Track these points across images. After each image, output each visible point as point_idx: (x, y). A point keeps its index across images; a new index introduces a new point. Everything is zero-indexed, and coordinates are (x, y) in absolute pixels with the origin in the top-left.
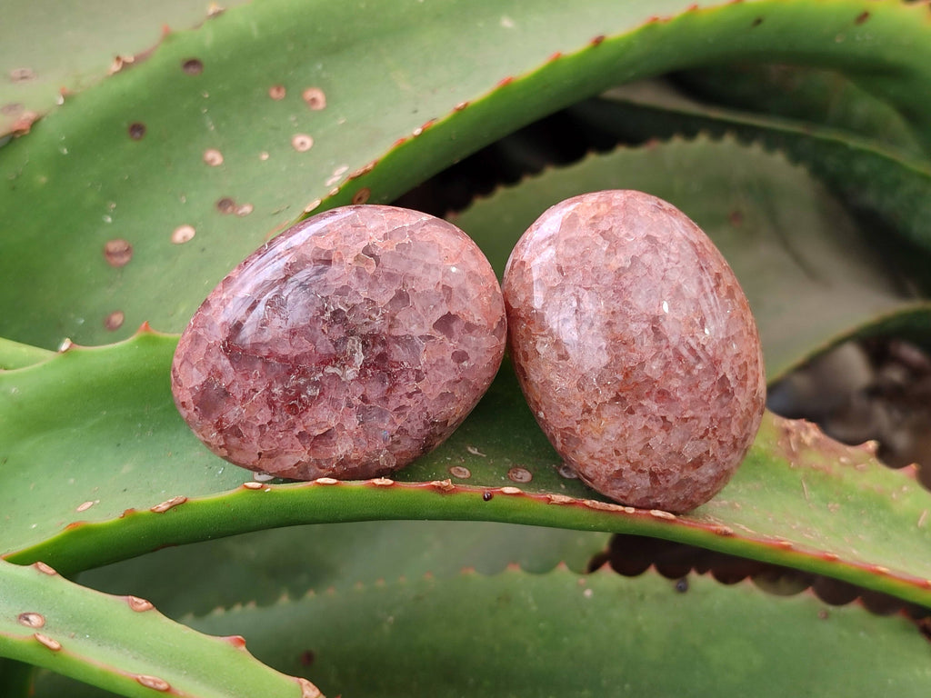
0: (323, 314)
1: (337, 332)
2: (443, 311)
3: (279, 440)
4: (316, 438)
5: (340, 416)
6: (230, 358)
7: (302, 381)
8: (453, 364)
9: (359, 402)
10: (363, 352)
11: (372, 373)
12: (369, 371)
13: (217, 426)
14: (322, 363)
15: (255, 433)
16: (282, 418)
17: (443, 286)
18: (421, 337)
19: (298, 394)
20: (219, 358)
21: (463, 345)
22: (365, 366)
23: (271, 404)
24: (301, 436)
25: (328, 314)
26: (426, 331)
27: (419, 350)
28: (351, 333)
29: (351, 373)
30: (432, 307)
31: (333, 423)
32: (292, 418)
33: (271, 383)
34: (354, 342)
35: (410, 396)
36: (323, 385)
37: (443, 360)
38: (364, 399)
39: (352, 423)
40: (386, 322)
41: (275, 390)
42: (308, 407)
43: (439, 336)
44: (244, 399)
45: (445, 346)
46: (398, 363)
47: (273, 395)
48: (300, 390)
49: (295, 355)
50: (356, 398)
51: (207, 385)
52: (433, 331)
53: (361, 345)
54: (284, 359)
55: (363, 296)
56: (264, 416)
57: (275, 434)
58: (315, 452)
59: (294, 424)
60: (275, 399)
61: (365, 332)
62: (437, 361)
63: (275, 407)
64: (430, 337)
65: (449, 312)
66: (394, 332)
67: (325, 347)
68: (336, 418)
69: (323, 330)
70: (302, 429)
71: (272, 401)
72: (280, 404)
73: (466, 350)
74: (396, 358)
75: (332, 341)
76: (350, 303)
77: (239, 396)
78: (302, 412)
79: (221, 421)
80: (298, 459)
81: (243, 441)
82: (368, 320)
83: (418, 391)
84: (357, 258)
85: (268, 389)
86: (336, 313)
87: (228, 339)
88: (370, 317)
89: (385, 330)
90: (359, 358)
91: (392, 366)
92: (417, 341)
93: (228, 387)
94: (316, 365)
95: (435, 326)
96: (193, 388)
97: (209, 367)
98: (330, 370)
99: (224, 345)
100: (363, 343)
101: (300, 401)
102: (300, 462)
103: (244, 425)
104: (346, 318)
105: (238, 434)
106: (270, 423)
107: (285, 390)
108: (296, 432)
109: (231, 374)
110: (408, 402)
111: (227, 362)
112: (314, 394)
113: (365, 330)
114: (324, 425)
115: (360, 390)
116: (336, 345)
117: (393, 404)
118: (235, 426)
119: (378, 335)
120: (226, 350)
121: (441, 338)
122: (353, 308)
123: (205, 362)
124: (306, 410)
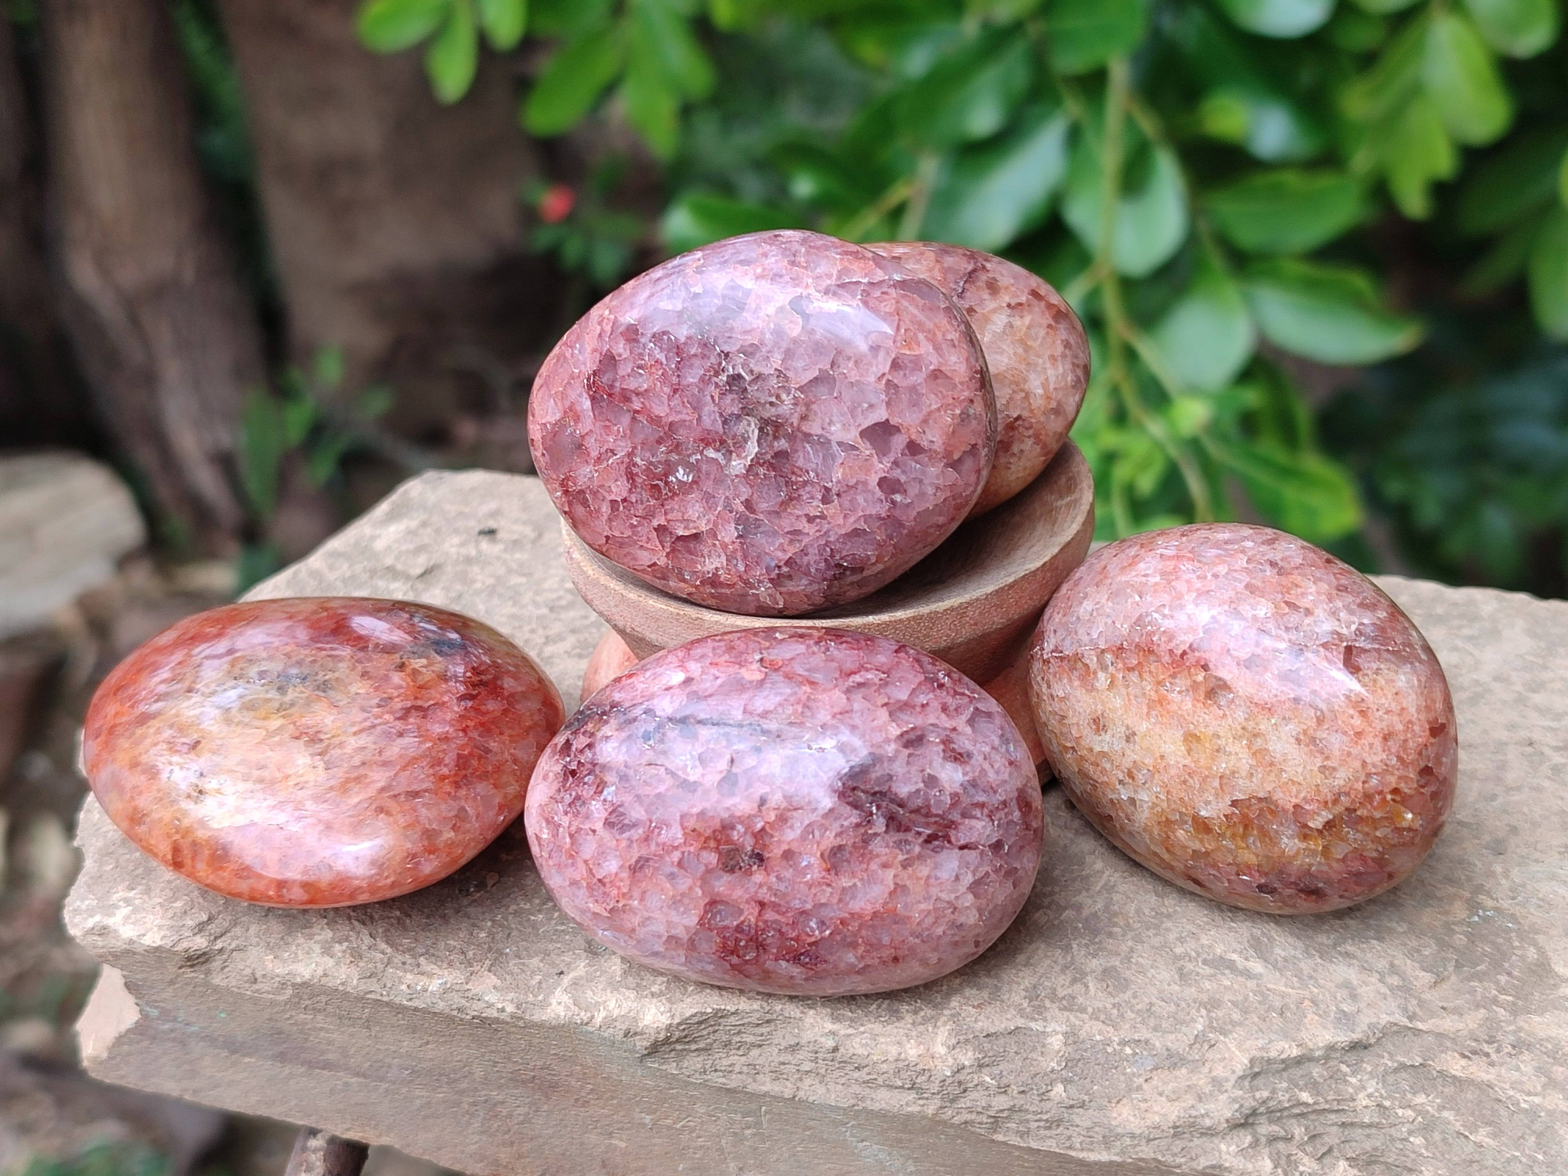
0: (717, 374)
1: (732, 405)
2: (880, 415)
3: (633, 526)
4: (680, 538)
5: (713, 518)
6: (593, 399)
7: (674, 457)
8: (879, 493)
9: (742, 508)
10: (758, 441)
11: (765, 474)
12: (762, 471)
13: (562, 485)
14: (702, 440)
15: (605, 508)
16: (643, 498)
17: (889, 380)
18: (840, 444)
19: (666, 475)
20: (580, 396)
21: (899, 471)
22: (757, 462)
23: (631, 477)
24: (661, 530)
25: (724, 378)
26: (852, 436)
27: (833, 460)
28: (746, 411)
29: (738, 466)
30: (866, 405)
31: (703, 527)
32: (653, 502)
33: (635, 448)
34: (749, 425)
35: (810, 519)
36: (699, 471)
37: (865, 483)
38: (748, 504)
39: (729, 533)
40: (798, 410)
41: (638, 460)
42: (675, 494)
43: (866, 449)
44: (599, 460)
45: (872, 465)
46: (801, 469)
47: (635, 464)
48: (670, 469)
49: (670, 420)
50: (737, 501)
51: (559, 426)
52: (859, 440)
53: (757, 432)
54: (655, 421)
55: (775, 366)
56: (619, 489)
57: (629, 518)
58: (677, 557)
59: (654, 512)
60: (635, 470)
61: (766, 415)
62: (857, 483)
63: (634, 480)
64: (853, 448)
65: (887, 420)
66: (805, 428)
67: (711, 419)
68: (709, 521)
69: (712, 397)
70: (663, 522)
71: (631, 473)
72: (640, 481)
73: (903, 479)
74: (800, 463)
75: (721, 415)
76: (756, 370)
77: (594, 454)
78: (666, 499)
79: (567, 478)
80: (654, 560)
81: (591, 513)
82: (773, 399)
83: (823, 517)
84: (781, 309)
85: (630, 455)
86: (736, 378)
87: (595, 373)
88: (778, 397)
89: (795, 421)
90: (752, 448)
91: (793, 473)
92: (835, 447)
93: (583, 437)
94: (695, 442)
95: (864, 434)
96: (545, 424)
97: (567, 404)
98: (711, 453)
99: (588, 379)
100: (761, 430)
101: (667, 483)
102: (655, 564)
103: (595, 493)
104: (746, 389)
105: (585, 503)
106: (624, 500)
107: (651, 463)
108: (655, 523)
109: (587, 423)
110: (810, 529)
111: (587, 404)
112: (685, 479)
113: (769, 413)
114: (691, 525)
115: (745, 492)
116: (725, 422)
117: (787, 524)
118: (582, 492)
119: (782, 425)
120: (589, 387)
121: (868, 452)
122: (759, 377)
123: (563, 395)
124: (672, 498)
